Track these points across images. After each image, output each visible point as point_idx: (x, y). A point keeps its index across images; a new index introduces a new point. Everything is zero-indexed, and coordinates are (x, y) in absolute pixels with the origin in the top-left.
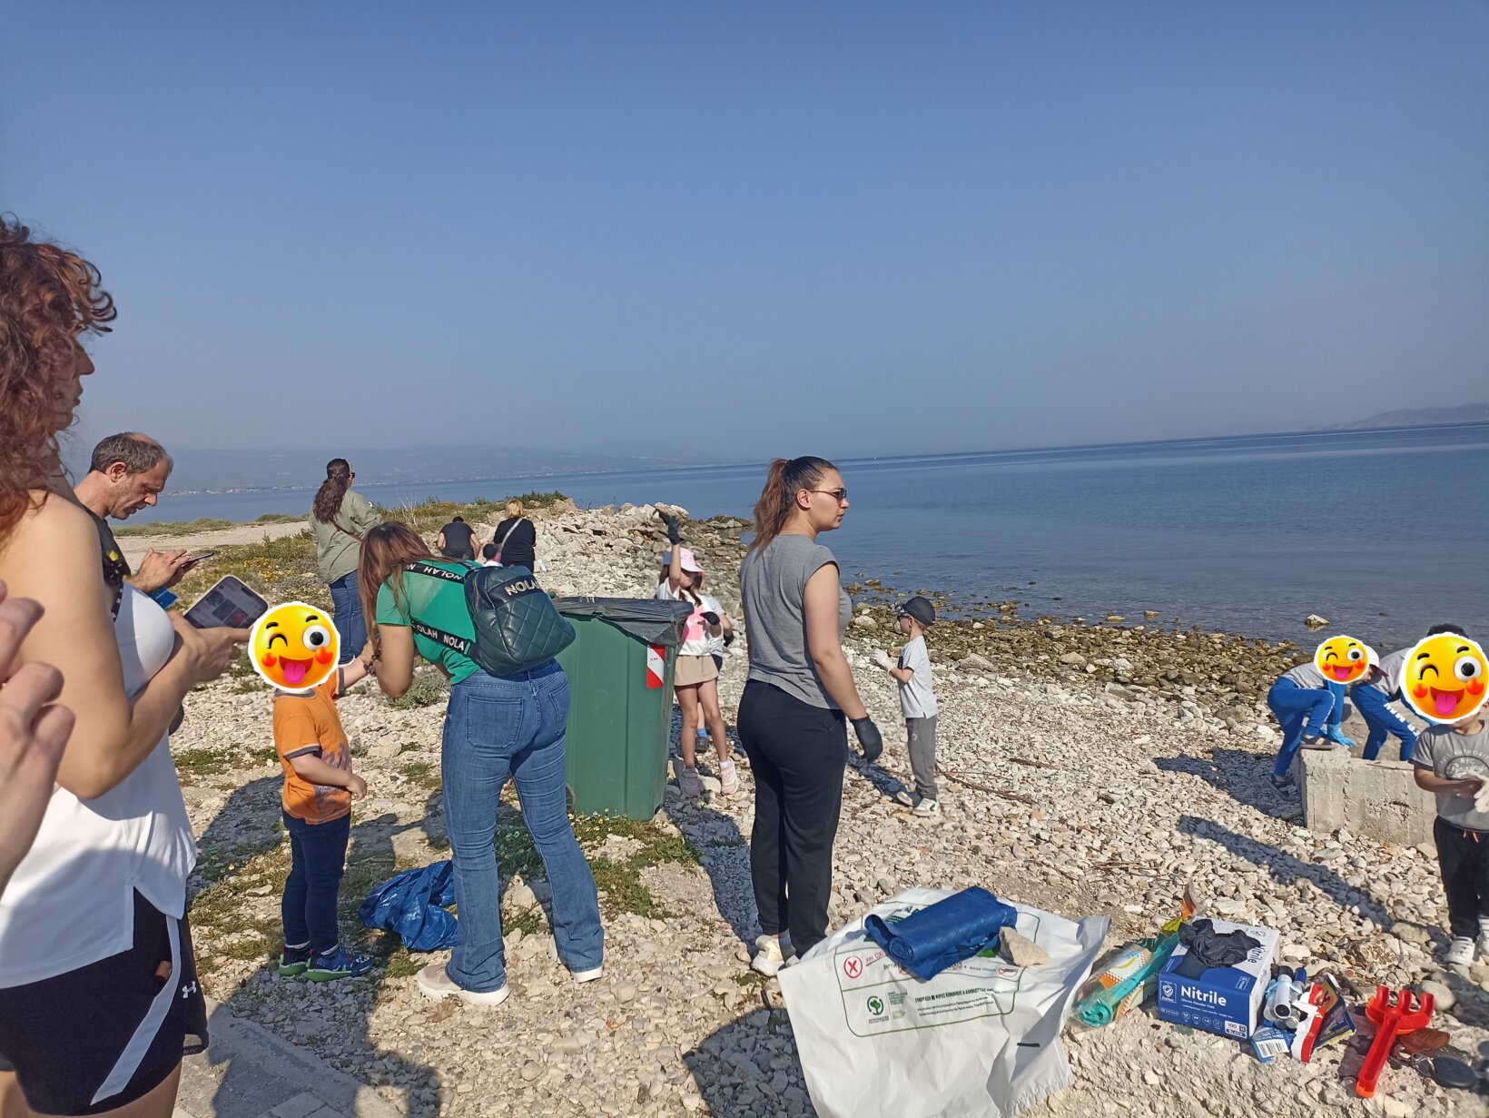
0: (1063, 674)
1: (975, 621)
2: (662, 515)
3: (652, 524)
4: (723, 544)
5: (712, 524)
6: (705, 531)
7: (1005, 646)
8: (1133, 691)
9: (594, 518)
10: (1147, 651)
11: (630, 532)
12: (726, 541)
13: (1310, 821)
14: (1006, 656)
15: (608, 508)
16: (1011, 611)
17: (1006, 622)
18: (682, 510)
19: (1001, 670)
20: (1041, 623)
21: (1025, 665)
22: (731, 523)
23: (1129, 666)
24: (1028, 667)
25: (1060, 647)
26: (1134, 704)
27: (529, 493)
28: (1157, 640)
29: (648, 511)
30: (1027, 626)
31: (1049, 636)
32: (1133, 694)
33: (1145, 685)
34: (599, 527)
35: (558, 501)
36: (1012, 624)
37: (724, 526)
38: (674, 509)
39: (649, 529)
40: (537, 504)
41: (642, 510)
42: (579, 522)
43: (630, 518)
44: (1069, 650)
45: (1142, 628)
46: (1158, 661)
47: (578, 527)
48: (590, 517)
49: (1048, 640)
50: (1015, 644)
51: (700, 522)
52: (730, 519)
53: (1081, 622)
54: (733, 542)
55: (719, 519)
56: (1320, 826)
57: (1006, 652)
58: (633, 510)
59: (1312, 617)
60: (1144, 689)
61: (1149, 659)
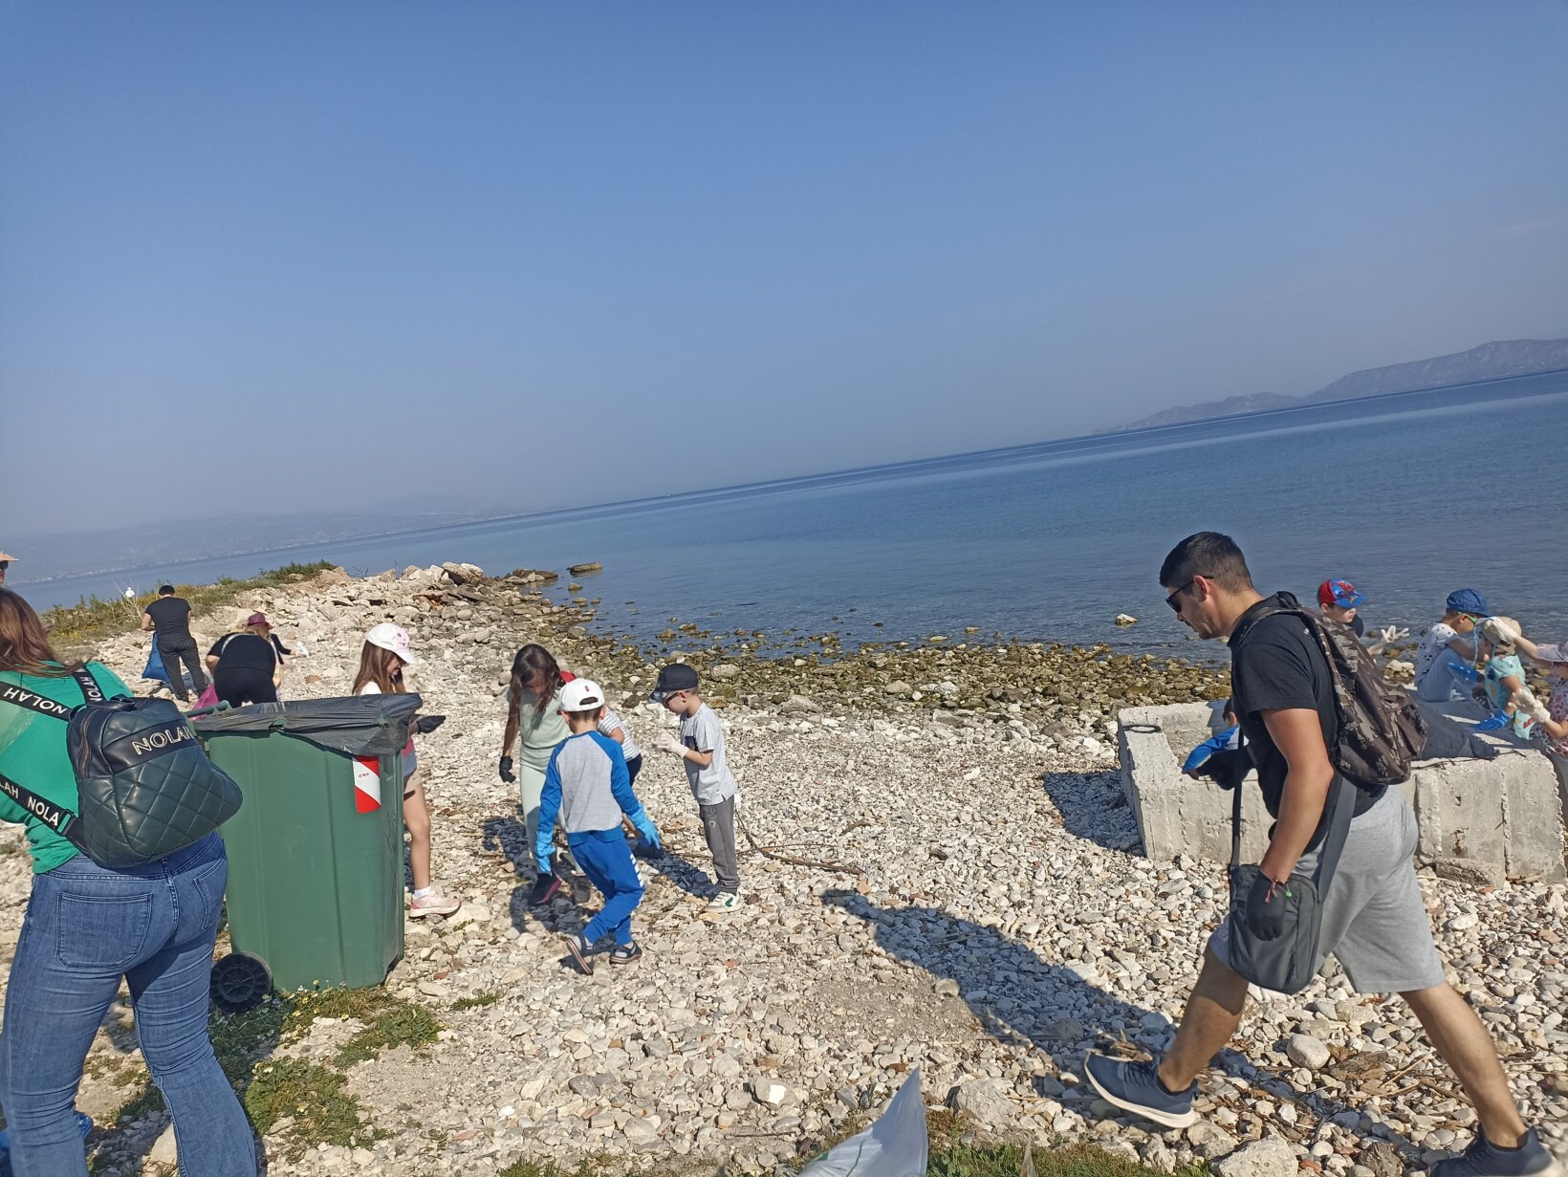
0: (889, 706)
1: (796, 658)
2: (451, 575)
3: (441, 586)
4: (523, 601)
5: (510, 580)
6: (503, 588)
7: (828, 681)
8: (961, 715)
9: (370, 586)
10: (971, 671)
11: (414, 598)
12: (526, 597)
13: (1149, 850)
14: (830, 693)
15: (388, 574)
16: (834, 643)
17: (829, 654)
18: (475, 568)
19: (826, 708)
20: (864, 652)
21: (850, 701)
22: (532, 577)
23: (955, 688)
24: (853, 702)
25: (885, 676)
26: (963, 731)
27: (287, 565)
28: (980, 658)
29: (434, 572)
30: (850, 657)
31: (873, 665)
32: (960, 719)
33: (972, 708)
34: (378, 595)
35: (325, 571)
36: (835, 656)
37: (524, 580)
38: (465, 568)
39: (437, 593)
40: (299, 577)
41: (428, 573)
42: (353, 593)
43: (414, 583)
44: (894, 678)
45: (964, 646)
46: (983, 680)
47: (351, 599)
48: (366, 586)
49: (872, 670)
50: (839, 678)
51: (497, 579)
52: (530, 572)
53: (904, 647)
54: (534, 597)
55: (518, 574)
56: (1160, 854)
57: (830, 688)
58: (417, 574)
59: (1121, 617)
60: (971, 713)
61: (973, 678)
